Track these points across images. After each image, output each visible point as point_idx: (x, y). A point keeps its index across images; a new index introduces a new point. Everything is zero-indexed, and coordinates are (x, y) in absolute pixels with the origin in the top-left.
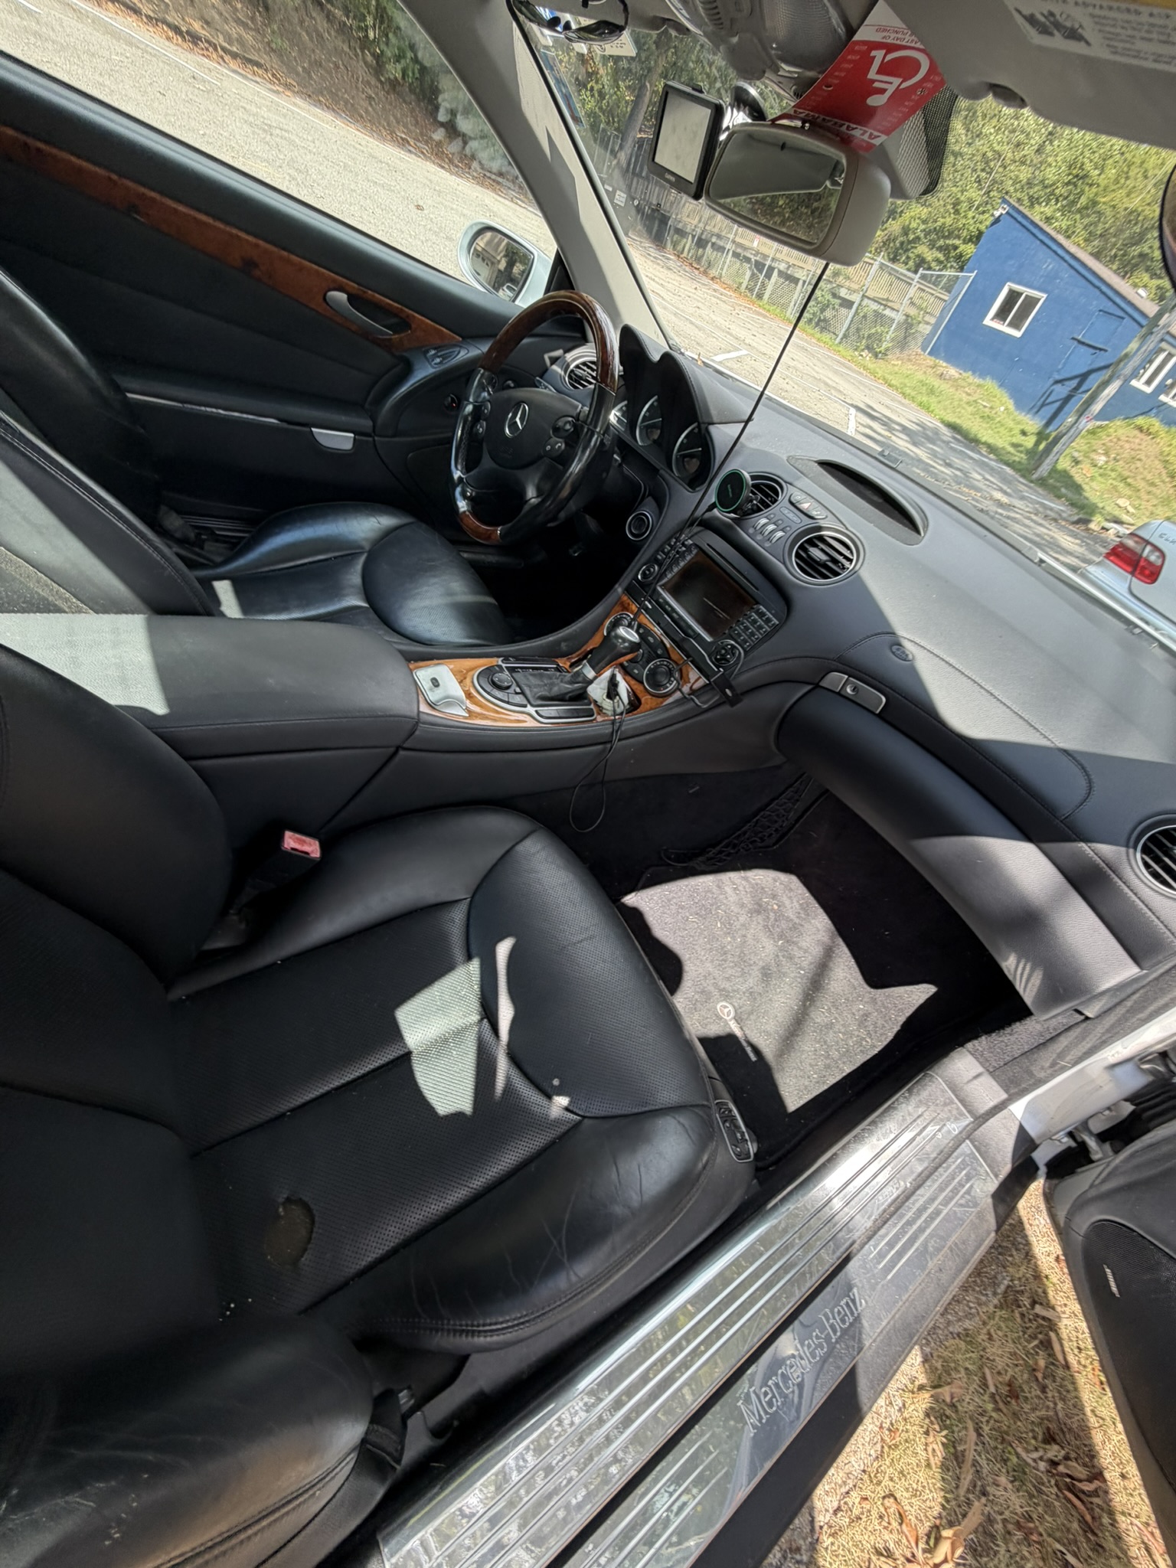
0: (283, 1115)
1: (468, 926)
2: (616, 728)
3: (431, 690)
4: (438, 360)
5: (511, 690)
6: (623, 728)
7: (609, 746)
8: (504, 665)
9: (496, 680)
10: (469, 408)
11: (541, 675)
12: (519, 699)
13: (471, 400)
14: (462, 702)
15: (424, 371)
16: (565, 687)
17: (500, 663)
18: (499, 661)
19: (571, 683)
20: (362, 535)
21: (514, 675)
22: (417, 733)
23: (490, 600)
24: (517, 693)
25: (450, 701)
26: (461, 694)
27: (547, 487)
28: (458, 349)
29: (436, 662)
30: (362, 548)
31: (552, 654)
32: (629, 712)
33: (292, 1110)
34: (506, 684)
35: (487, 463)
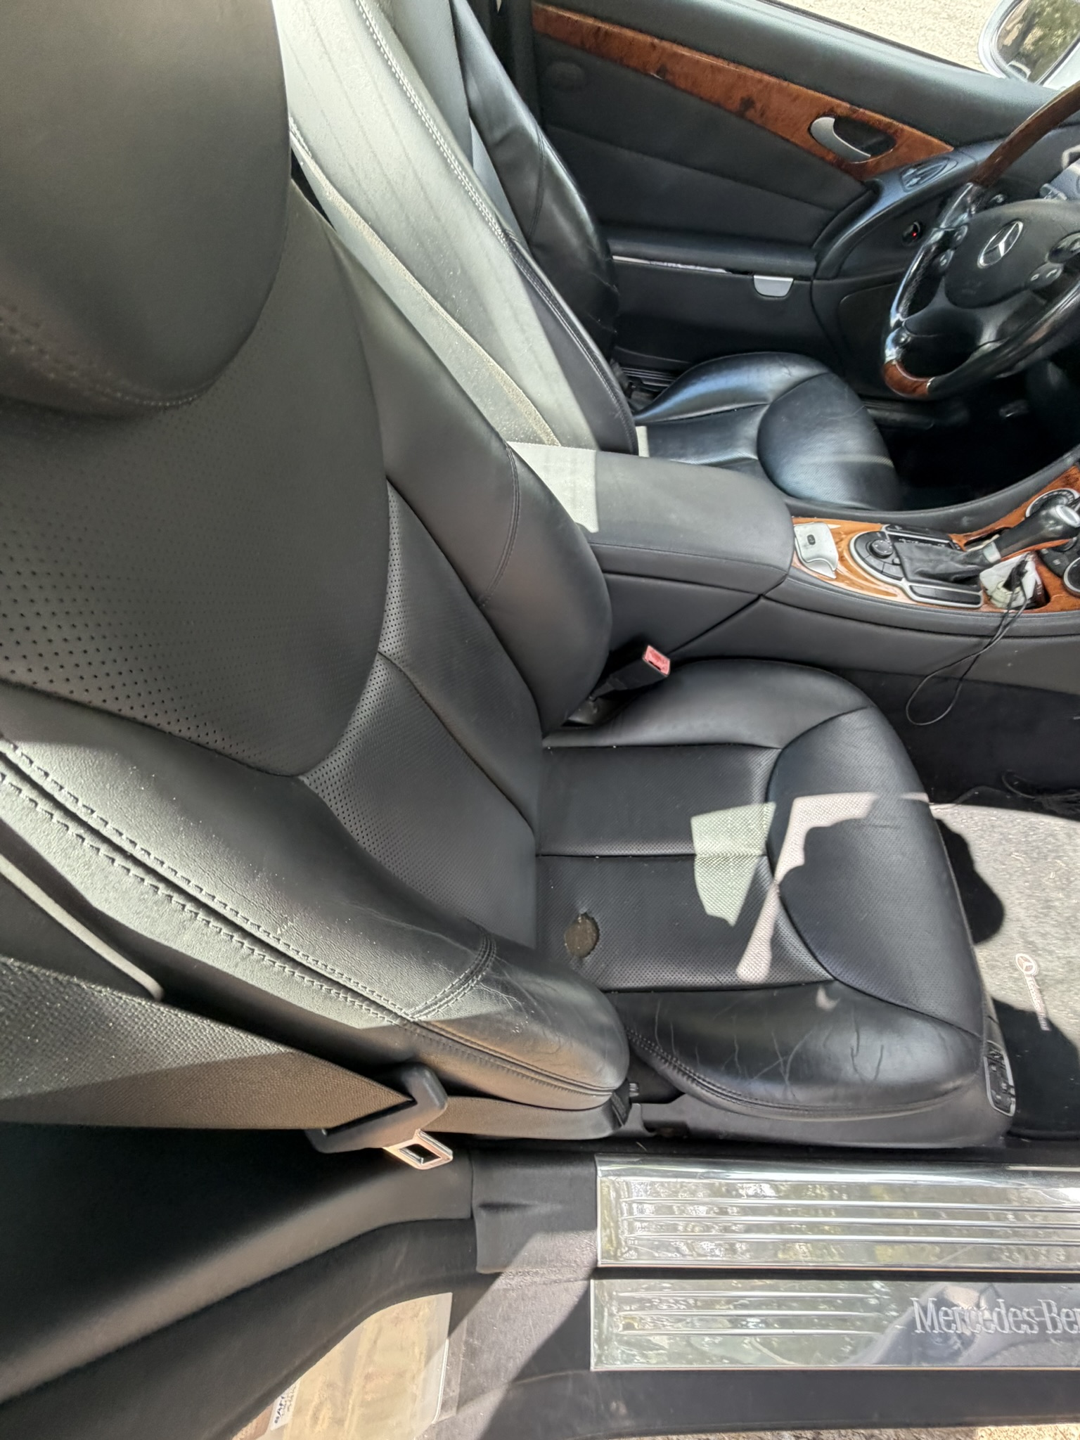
0: (594, 856)
1: (772, 772)
2: (1004, 623)
3: (805, 546)
4: (915, 180)
5: (889, 560)
6: (1015, 625)
7: (987, 641)
8: (887, 533)
9: (875, 546)
10: (938, 235)
11: (929, 550)
12: (895, 571)
13: (943, 226)
14: (833, 564)
15: (893, 196)
16: (953, 565)
17: (883, 530)
18: (883, 528)
19: (964, 563)
20: (770, 386)
21: (897, 545)
22: (782, 585)
23: (888, 462)
24: (894, 564)
25: (820, 561)
26: (835, 556)
27: (1013, 328)
28: (945, 162)
29: (815, 519)
30: (765, 399)
31: (946, 528)
32: (1029, 608)
33: (601, 857)
34: (885, 553)
35: (940, 301)
